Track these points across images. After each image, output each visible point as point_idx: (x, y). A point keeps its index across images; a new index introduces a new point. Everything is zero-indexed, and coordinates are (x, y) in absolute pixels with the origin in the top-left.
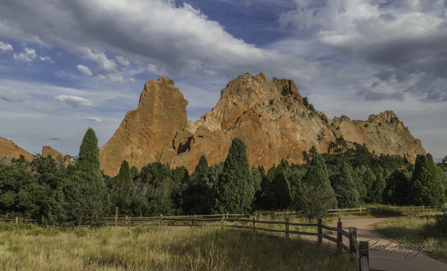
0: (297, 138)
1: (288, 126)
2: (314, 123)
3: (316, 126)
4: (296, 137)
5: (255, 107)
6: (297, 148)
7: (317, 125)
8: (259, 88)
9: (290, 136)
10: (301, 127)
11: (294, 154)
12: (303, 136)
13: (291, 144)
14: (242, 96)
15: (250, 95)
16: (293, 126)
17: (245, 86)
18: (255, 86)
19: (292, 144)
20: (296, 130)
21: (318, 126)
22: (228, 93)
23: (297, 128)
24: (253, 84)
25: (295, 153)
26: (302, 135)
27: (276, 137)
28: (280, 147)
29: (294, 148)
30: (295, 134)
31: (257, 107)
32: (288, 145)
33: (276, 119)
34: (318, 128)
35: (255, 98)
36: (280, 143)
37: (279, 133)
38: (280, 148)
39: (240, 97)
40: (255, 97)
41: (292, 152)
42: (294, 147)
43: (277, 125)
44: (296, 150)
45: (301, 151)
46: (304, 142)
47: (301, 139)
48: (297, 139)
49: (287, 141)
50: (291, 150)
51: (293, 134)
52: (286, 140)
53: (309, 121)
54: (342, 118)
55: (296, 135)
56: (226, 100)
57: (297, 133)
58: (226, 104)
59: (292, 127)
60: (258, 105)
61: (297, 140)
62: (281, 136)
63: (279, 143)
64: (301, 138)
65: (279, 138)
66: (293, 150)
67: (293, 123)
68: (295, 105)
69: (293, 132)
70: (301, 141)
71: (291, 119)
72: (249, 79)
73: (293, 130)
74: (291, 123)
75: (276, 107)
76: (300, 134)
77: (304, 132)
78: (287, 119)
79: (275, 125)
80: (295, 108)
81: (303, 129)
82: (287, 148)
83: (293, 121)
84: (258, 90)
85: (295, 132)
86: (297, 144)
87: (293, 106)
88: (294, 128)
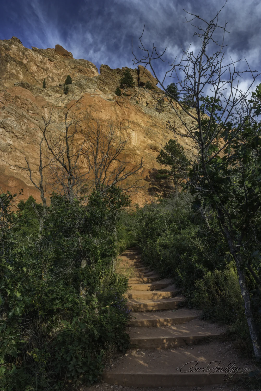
0: (130, 142)
1: (104, 115)
4: (127, 139)
10: (146, 119)
12: (150, 138)
15: (3, 68)
16: (118, 116)
20: (127, 124)
23: (130, 119)
26: (147, 133)
30: (125, 132)
33: (66, 105)
35: (18, 73)
37: (64, 131)
40: (16, 70)
42: (114, 161)
43: (62, 115)
45: (140, 171)
46: (155, 149)
47: (145, 145)
48: (134, 144)
49: (88, 146)
51: (119, 133)
55: (129, 135)
57: (129, 131)
59: (114, 117)
61: (130, 146)
64: (144, 142)
66: (111, 170)
67: (118, 108)
68: (142, 95)
69: (117, 129)
70: (147, 149)
71: (113, 102)
72: (13, 46)
73: (119, 124)
74: (113, 108)
75: (78, 88)
76: (141, 133)
77: (156, 129)
78: (97, 100)
79: (55, 114)
80: (143, 100)
81: (153, 123)
82: (86, 166)
83: (118, 103)
84: (36, 65)
85: (125, 129)
86: (127, 155)
87: (139, 96)
88: (121, 119)
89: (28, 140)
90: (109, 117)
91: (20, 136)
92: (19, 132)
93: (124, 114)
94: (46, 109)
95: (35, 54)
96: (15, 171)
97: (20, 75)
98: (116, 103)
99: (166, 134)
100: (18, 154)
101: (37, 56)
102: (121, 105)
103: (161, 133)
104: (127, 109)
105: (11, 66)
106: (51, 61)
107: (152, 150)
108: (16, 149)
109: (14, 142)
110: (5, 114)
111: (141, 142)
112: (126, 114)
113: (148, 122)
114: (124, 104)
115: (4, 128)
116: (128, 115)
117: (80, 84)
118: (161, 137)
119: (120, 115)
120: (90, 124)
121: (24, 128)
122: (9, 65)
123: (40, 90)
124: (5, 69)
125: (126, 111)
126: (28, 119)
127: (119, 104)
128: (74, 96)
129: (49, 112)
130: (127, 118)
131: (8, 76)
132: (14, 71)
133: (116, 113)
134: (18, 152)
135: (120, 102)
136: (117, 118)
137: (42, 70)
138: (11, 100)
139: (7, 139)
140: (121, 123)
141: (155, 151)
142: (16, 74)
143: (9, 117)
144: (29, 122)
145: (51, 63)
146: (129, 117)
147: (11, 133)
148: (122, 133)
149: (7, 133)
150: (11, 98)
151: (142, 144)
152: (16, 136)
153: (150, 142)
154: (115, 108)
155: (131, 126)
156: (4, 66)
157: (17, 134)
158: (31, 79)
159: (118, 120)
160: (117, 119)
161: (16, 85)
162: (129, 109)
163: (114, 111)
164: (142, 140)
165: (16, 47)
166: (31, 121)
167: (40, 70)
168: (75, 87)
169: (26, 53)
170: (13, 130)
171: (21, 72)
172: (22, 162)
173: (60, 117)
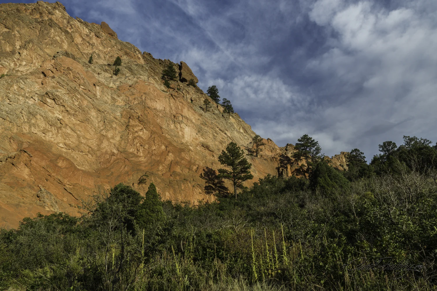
0: (183, 137)
1: (159, 105)
2: (236, 126)
3: (239, 132)
4: (180, 133)
6: (183, 159)
7: (241, 131)
9: (161, 128)
10: (197, 117)
11: (169, 174)
12: (202, 135)
13: (160, 147)
15: (46, 32)
16: (171, 108)
18: (72, 28)
19: (163, 147)
20: (181, 119)
21: (245, 134)
23: (183, 114)
25: (174, 172)
26: (199, 131)
28: (115, 151)
29: (171, 157)
30: (178, 126)
32: (147, 147)
34: (246, 138)
35: (63, 42)
36: (118, 138)
37: (119, 114)
38: (113, 154)
40: (61, 38)
41: (161, 168)
42: (170, 154)
43: (115, 97)
44: (177, 163)
45: (195, 168)
46: (207, 147)
47: (197, 142)
48: (186, 139)
49: (144, 134)
50: (159, 163)
51: (172, 126)
52: (141, 133)
53: (222, 119)
54: (287, 147)
55: (182, 129)
57: (183, 125)
59: (168, 109)
61: (184, 141)
63: (113, 138)
64: (196, 139)
65: (114, 125)
66: (167, 163)
67: (172, 100)
68: (187, 91)
69: (171, 122)
70: (198, 146)
71: (168, 94)
72: (57, 11)
73: (173, 117)
74: (168, 100)
75: (128, 71)
76: (194, 130)
77: (206, 128)
78: (152, 89)
79: (108, 95)
80: (188, 96)
81: (203, 121)
82: (142, 155)
83: (172, 96)
84: (82, 37)
85: (179, 123)
86: (183, 149)
87: (184, 91)
88: (174, 113)
89: (80, 117)
90: (163, 108)
91: (72, 112)
92: (71, 108)
93: (177, 108)
94: (98, 88)
95: (81, 26)
96: (64, 150)
97: (64, 44)
98: (170, 95)
99: (215, 134)
100: (69, 131)
101: (83, 29)
102: (176, 99)
103: (211, 132)
104: (181, 104)
105: (55, 32)
106: (98, 37)
107: (203, 148)
108: (67, 125)
109: (63, 117)
110: (54, 84)
111: (194, 138)
112: (180, 108)
113: (199, 119)
114: (179, 98)
115: (54, 99)
116: (182, 110)
117: (130, 68)
118: (211, 136)
119: (173, 108)
120: (146, 112)
121: (76, 103)
122: (53, 31)
123: (86, 64)
124: (48, 33)
125: (180, 105)
126: (81, 95)
127: (174, 97)
128: (126, 80)
129: (102, 91)
130: (181, 113)
131: (50, 42)
132: (58, 38)
133: (170, 106)
134: (69, 129)
135: (174, 96)
136: (171, 110)
137: (88, 44)
138: (62, 71)
139: (55, 112)
140: (174, 116)
141: (207, 149)
142: (60, 42)
143: (59, 88)
144: (83, 99)
145: (98, 39)
146: (182, 112)
147: (61, 107)
148: (175, 126)
149: (57, 106)
150: (63, 68)
151: (194, 140)
152: (67, 111)
153: (201, 139)
154: (169, 100)
155: (185, 121)
156: (47, 30)
157: (68, 109)
158: (76, 51)
159: (172, 112)
160: (170, 112)
161: (59, 54)
162: (183, 104)
163: (168, 103)
164: (195, 137)
165: (60, 14)
166: (84, 97)
167: (85, 44)
168: (126, 70)
169: (71, 23)
170: (64, 104)
171: (65, 41)
172: (72, 141)
173: (113, 99)
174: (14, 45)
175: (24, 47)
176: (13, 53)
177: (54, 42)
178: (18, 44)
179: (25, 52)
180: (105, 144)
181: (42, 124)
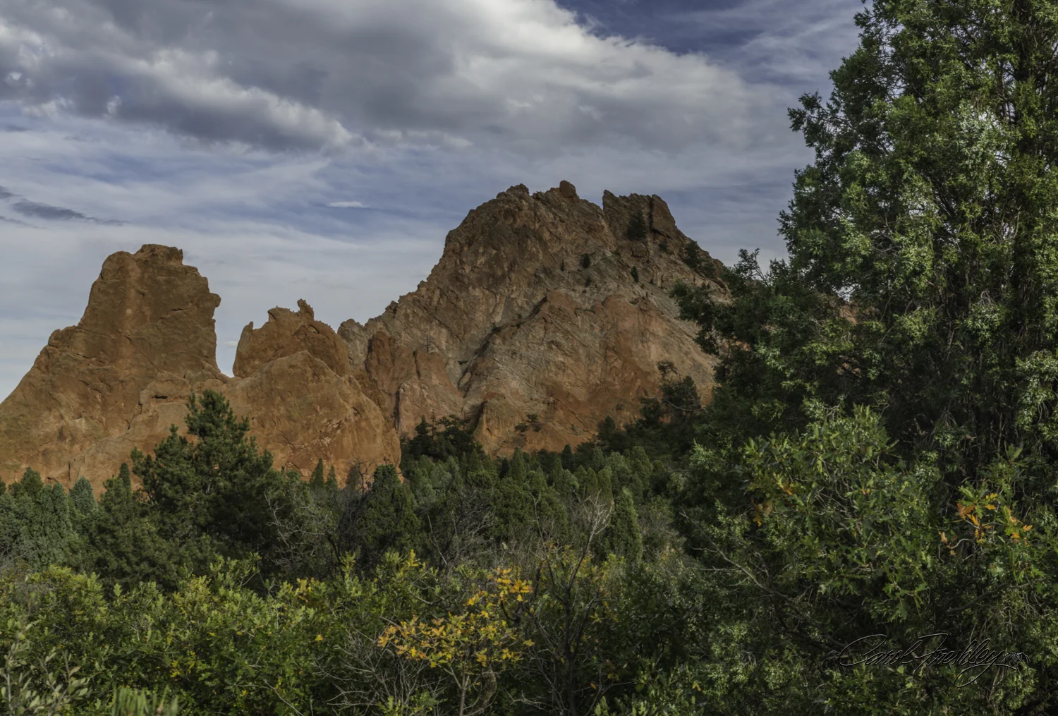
0: (649, 357)
1: (629, 325)
4: (647, 352)
5: (535, 276)
6: (648, 383)
8: (553, 223)
9: (630, 352)
10: (665, 326)
11: (637, 399)
12: (667, 351)
13: (630, 373)
14: (502, 248)
15: (524, 245)
17: (511, 221)
18: (539, 221)
19: (633, 374)
20: (648, 336)
22: (463, 242)
23: (651, 330)
24: (536, 214)
26: (666, 346)
27: (588, 356)
28: (598, 382)
29: (639, 383)
30: (646, 345)
31: (542, 276)
32: (620, 375)
33: (593, 307)
35: (538, 252)
36: (600, 371)
37: (597, 345)
38: (597, 385)
39: (494, 252)
40: (537, 249)
41: (631, 394)
42: (639, 380)
43: (593, 324)
47: (662, 359)
48: (652, 358)
49: (618, 364)
50: (630, 389)
51: (640, 346)
52: (615, 363)
55: (649, 348)
56: (458, 262)
57: (650, 344)
58: (457, 272)
59: (636, 327)
60: (545, 271)
61: (649, 362)
62: (602, 351)
63: (596, 371)
64: (661, 356)
65: (596, 359)
66: (636, 388)
67: (641, 316)
69: (639, 341)
71: (636, 307)
72: (524, 202)
75: (598, 275)
76: (660, 346)
82: (617, 383)
83: (641, 310)
84: (549, 230)
85: (646, 341)
86: (648, 371)
88: (642, 328)
90: (632, 326)
91: (569, 354)
92: (568, 351)
93: (646, 323)
94: (579, 317)
96: (569, 388)
97: (540, 256)
100: (570, 371)
102: (644, 313)
104: (649, 317)
108: (568, 367)
109: (565, 360)
111: (659, 356)
112: (648, 322)
114: (647, 312)
116: (650, 324)
117: (599, 269)
118: (676, 348)
119: (642, 324)
120: (618, 338)
121: (570, 344)
122: (529, 242)
128: (598, 295)
130: (649, 328)
131: (530, 257)
132: (534, 249)
133: (639, 322)
136: (639, 327)
137: (555, 239)
139: (559, 357)
140: (642, 334)
142: (537, 254)
147: (562, 351)
148: (643, 346)
149: (559, 351)
153: (666, 355)
154: (638, 316)
155: (652, 338)
159: (640, 329)
160: (638, 329)
164: (660, 354)
168: (595, 273)
172: (572, 380)
173: (591, 326)
174: (502, 268)
175: (511, 269)
176: (504, 276)
177: (533, 257)
178: (506, 266)
179: (513, 276)
180: (592, 376)
181: (553, 369)
